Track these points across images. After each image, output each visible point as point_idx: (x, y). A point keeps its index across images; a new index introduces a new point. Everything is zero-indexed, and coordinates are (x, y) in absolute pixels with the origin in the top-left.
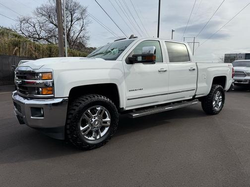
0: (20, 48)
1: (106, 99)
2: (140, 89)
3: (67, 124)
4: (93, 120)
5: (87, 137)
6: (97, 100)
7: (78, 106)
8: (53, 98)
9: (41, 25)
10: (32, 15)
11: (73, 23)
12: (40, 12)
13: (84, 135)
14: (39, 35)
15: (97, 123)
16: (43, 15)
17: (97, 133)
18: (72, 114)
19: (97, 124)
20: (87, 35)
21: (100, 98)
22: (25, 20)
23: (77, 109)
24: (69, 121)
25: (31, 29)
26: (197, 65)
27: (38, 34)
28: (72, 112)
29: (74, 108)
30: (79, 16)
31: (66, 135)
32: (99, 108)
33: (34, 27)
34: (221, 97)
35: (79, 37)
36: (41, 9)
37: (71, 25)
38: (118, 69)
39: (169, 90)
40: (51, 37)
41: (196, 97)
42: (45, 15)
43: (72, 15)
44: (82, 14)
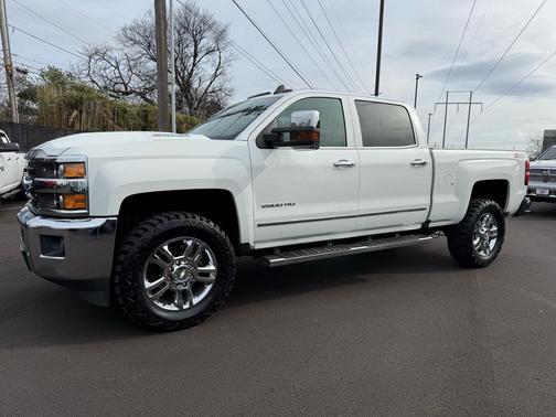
0: (81, 112)
1: (205, 223)
2: (290, 204)
3: (114, 273)
4: (176, 268)
5: (160, 305)
6: (184, 225)
7: (139, 236)
8: (86, 217)
9: (132, 63)
10: (113, 43)
11: (198, 59)
12: (129, 36)
13: (153, 299)
14: (126, 85)
15: (183, 274)
16: (136, 43)
17: (185, 296)
18: (126, 253)
19: (184, 278)
20: (227, 86)
21: (190, 220)
22: (98, 54)
23: (137, 242)
24: (119, 268)
25: (111, 73)
26: (432, 154)
27: (124, 83)
28: (127, 248)
29: (132, 239)
30: (212, 44)
31: (113, 297)
32: (189, 243)
33: (117, 68)
34: (495, 228)
35: (210, 89)
36: (132, 29)
37: (194, 65)
38: (237, 158)
39: (361, 207)
40: (151, 89)
41: (431, 225)
42: (139, 43)
43: (196, 42)
44: (217, 40)
